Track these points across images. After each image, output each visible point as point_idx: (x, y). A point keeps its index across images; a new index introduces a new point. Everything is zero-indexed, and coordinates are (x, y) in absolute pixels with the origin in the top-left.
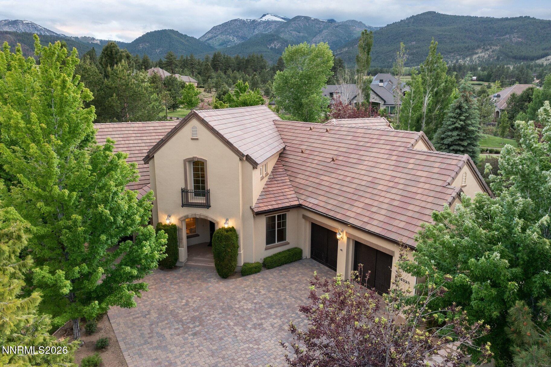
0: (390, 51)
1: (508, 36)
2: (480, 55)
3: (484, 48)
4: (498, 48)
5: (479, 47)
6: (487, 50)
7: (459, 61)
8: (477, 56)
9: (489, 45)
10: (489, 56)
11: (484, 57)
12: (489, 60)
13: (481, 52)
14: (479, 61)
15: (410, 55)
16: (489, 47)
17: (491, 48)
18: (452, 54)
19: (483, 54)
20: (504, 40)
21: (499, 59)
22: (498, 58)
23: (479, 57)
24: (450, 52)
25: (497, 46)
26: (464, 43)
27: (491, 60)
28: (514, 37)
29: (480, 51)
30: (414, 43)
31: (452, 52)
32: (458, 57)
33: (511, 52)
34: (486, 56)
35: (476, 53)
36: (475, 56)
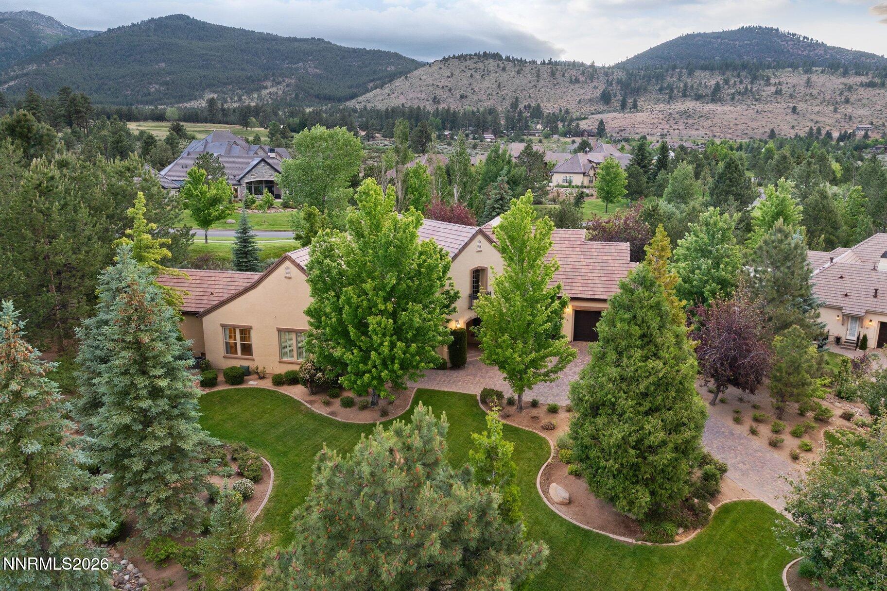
0: (124, 77)
1: (301, 64)
2: (272, 90)
3: (274, 80)
4: (293, 81)
5: (266, 78)
6: (279, 83)
7: (243, 98)
8: (267, 91)
9: (280, 75)
10: (284, 92)
11: (277, 93)
12: (286, 99)
13: (272, 86)
14: (272, 99)
15: (161, 85)
16: (280, 79)
17: (284, 81)
18: (230, 87)
19: (274, 89)
20: (297, 69)
21: (298, 97)
22: (297, 97)
23: (270, 93)
24: (225, 84)
25: (291, 78)
26: (242, 69)
27: (288, 98)
28: (310, 67)
29: (269, 84)
30: (163, 65)
31: (229, 84)
32: (239, 92)
33: (312, 88)
34: (280, 92)
35: (265, 88)
36: (264, 92)
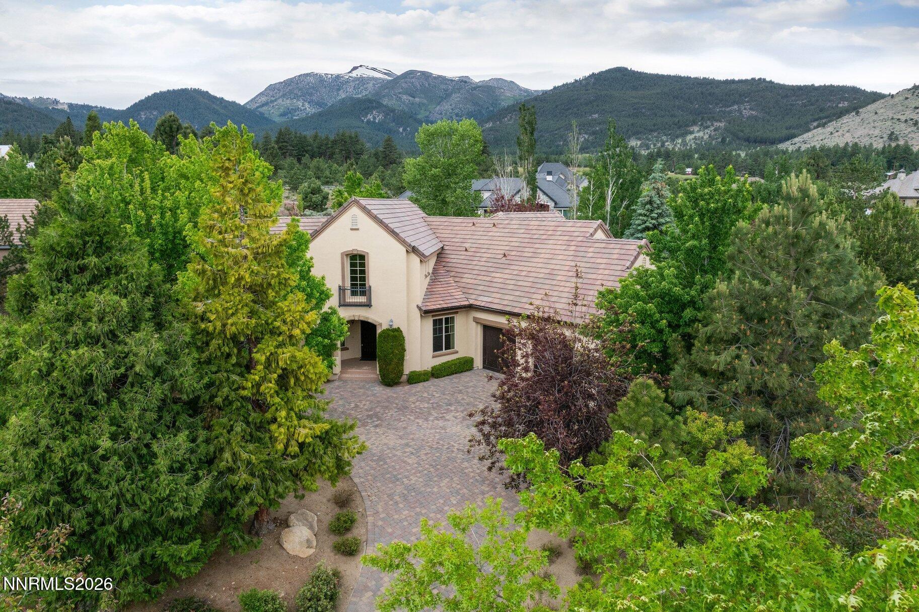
0: (559, 129)
1: (736, 107)
2: (697, 135)
3: (702, 125)
4: (722, 125)
5: (694, 123)
6: (707, 127)
7: (666, 144)
8: (692, 136)
9: (709, 120)
10: (710, 136)
11: (702, 138)
12: (711, 144)
13: (698, 131)
14: (696, 144)
15: (590, 134)
16: (709, 123)
17: (712, 125)
18: (655, 134)
19: (701, 134)
20: (730, 112)
21: (725, 141)
22: (723, 140)
23: (695, 138)
24: (652, 131)
25: (721, 121)
26: (672, 116)
27: (714, 142)
28: (745, 109)
29: (696, 128)
30: (596, 116)
31: (655, 131)
32: (664, 138)
33: (742, 131)
34: (706, 137)
35: (692, 133)
36: (689, 137)
